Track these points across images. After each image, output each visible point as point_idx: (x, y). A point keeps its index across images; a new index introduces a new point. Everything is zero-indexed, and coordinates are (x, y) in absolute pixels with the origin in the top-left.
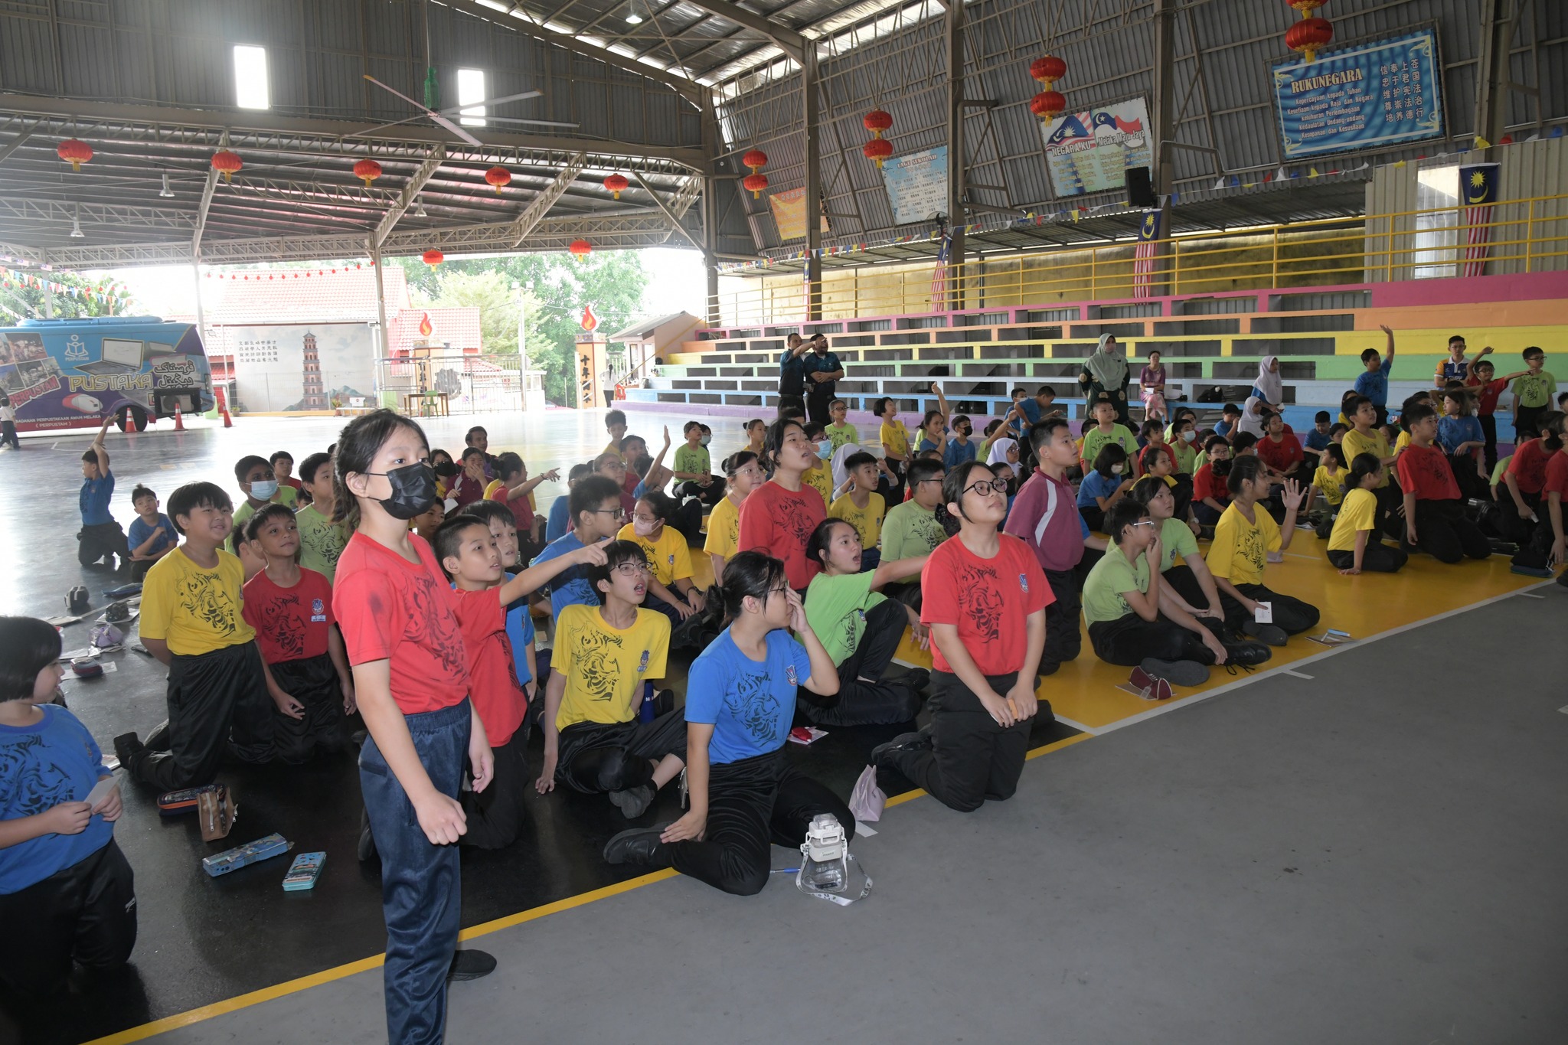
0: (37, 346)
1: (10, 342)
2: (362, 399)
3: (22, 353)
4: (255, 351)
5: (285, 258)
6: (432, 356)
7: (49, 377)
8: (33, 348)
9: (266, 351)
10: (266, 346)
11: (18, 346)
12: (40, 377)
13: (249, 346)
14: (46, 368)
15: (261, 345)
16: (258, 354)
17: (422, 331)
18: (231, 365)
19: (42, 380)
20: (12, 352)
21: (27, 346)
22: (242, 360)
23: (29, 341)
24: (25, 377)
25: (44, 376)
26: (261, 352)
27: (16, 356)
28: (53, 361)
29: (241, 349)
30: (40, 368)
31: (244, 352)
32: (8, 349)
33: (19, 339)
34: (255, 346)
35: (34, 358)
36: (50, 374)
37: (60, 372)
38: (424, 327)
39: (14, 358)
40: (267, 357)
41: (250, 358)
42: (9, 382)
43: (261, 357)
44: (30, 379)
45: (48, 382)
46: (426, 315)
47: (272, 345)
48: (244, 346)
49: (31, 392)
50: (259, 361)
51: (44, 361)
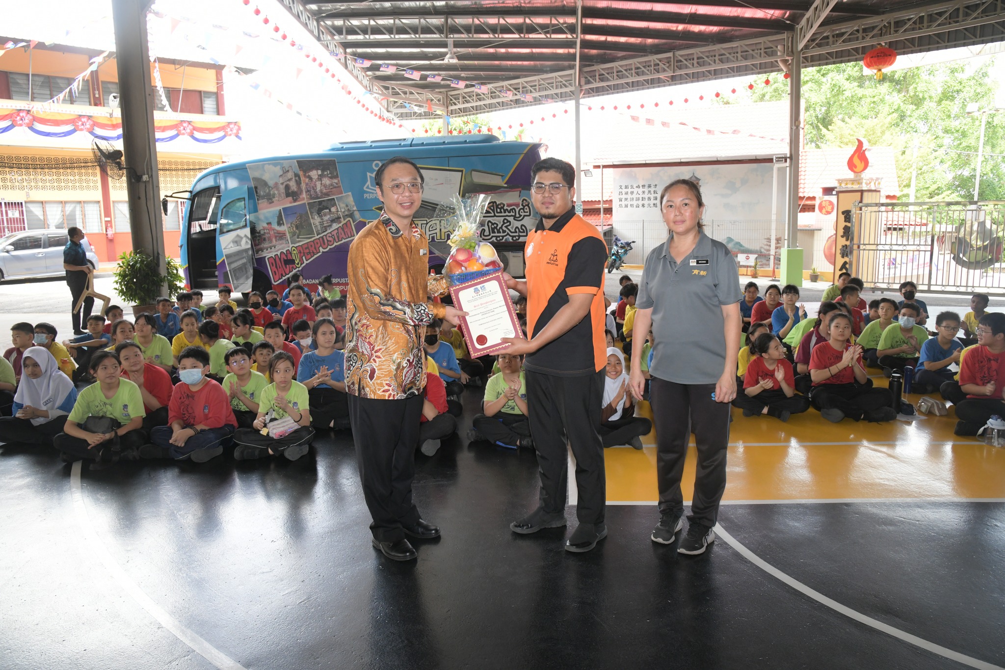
0: (331, 178)
1: (301, 173)
2: (753, 257)
3: (314, 188)
4: (635, 196)
5: (674, 80)
6: (865, 201)
7: (343, 222)
8: (327, 181)
9: (646, 196)
10: (646, 190)
11: (310, 178)
12: (333, 221)
13: (629, 190)
14: (340, 208)
15: (641, 190)
16: (638, 199)
17: (851, 165)
18: (609, 211)
19: (335, 226)
20: (303, 186)
21: (320, 177)
22: (621, 206)
23: (323, 171)
24: (316, 221)
25: (337, 219)
26: (641, 196)
27: (308, 191)
28: (350, 200)
29: (621, 193)
30: (333, 209)
31: (624, 196)
32: (298, 183)
33: (311, 169)
34: (636, 190)
35: (327, 194)
36: (345, 217)
37: (357, 215)
38: (856, 161)
39: (304, 195)
40: (646, 202)
41: (629, 203)
42: (297, 227)
43: (640, 203)
44: (321, 223)
45: (342, 228)
46: (860, 143)
47: (652, 189)
48: (624, 191)
49: (322, 242)
50: (638, 206)
51: (339, 199)
